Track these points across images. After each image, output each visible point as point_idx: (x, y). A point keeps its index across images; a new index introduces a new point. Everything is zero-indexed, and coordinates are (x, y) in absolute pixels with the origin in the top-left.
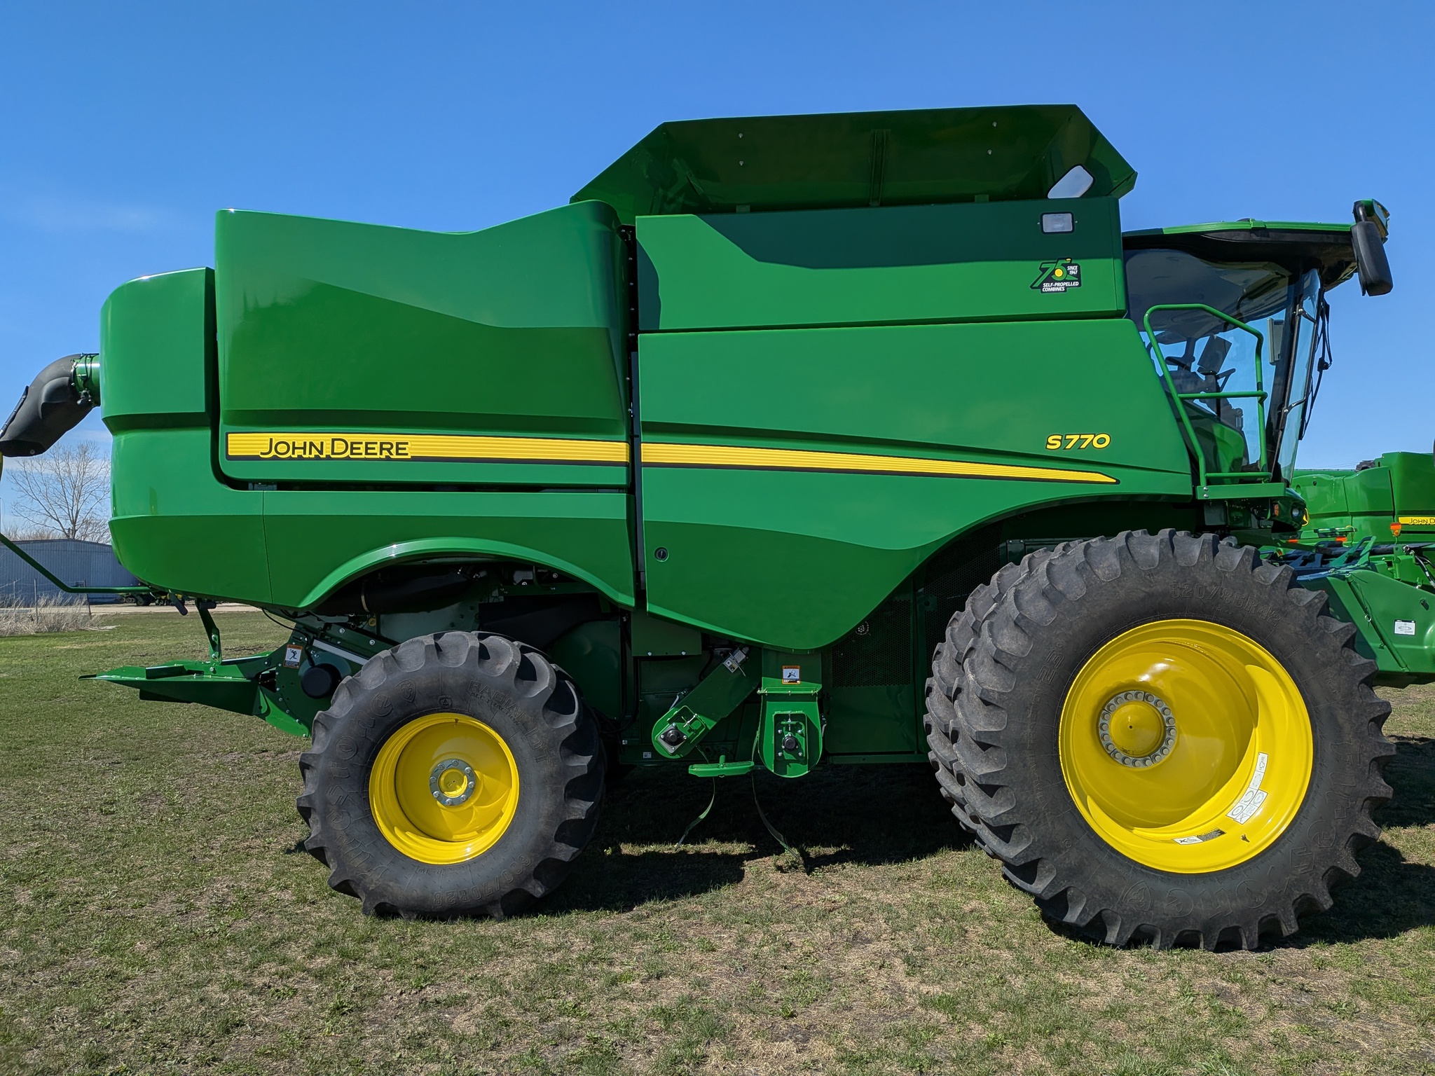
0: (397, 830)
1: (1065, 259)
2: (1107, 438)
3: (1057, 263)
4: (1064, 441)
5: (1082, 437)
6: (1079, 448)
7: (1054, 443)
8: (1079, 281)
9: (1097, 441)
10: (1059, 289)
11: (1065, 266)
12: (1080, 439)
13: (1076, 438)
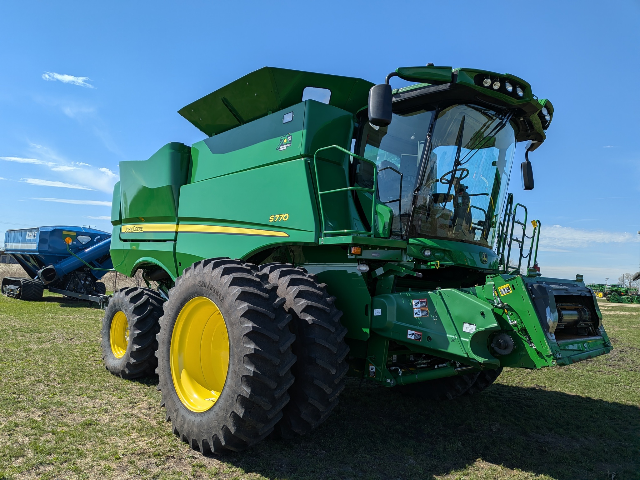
0: (116, 346)
1: (288, 134)
2: (287, 215)
3: (285, 136)
4: (275, 218)
5: (281, 215)
6: (279, 221)
7: (272, 219)
8: (291, 143)
9: (284, 217)
10: (284, 148)
11: (288, 137)
12: (279, 217)
13: (278, 216)
